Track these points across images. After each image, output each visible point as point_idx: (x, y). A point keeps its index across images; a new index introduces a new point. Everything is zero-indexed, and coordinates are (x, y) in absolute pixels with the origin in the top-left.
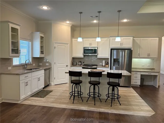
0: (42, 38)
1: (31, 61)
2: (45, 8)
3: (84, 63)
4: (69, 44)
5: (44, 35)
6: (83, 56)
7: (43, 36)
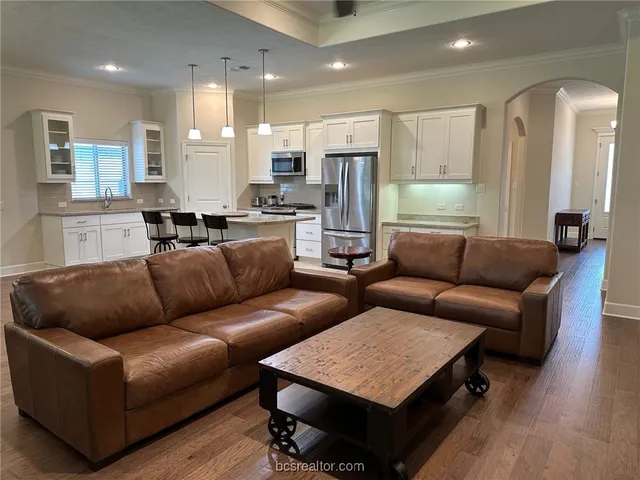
0: (151, 134)
1: (129, 192)
2: (111, 68)
3: (282, 199)
4: (228, 146)
5: (160, 125)
6: (271, 178)
7: (155, 127)
